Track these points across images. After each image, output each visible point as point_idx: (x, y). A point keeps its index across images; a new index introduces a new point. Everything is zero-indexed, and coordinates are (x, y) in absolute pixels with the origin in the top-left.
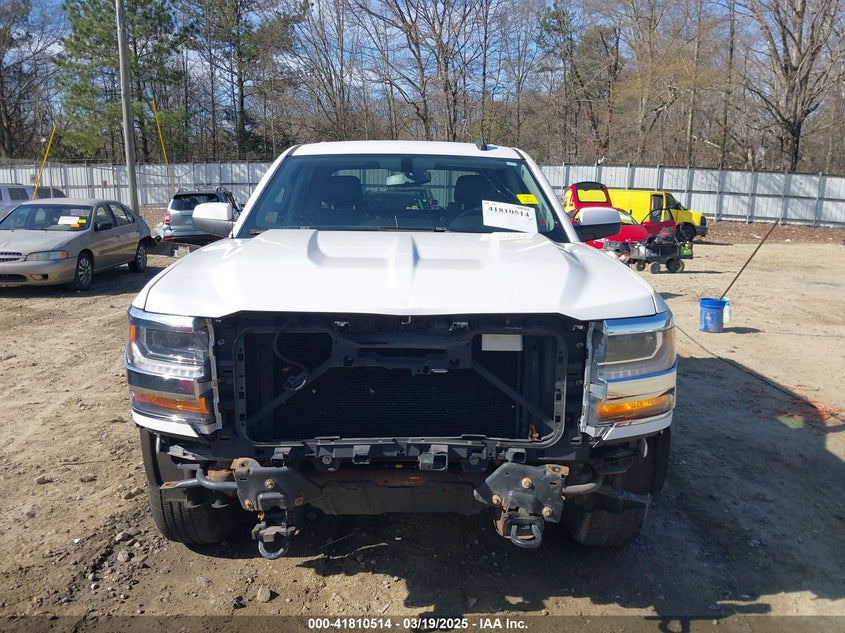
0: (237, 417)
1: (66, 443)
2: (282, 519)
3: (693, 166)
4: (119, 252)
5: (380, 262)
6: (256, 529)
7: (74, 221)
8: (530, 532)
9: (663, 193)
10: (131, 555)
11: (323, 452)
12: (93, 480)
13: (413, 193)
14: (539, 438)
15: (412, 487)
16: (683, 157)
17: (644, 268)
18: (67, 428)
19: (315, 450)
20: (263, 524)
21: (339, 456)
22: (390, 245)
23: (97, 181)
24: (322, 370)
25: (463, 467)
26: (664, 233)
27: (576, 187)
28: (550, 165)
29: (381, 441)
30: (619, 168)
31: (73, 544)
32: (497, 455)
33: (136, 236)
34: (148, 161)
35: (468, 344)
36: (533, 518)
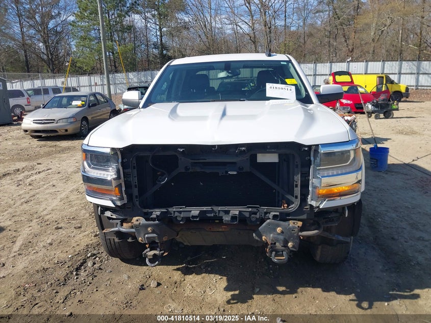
0: (134, 197)
1: (70, 210)
2: (158, 247)
3: (402, 60)
4: (100, 117)
5: (204, 118)
6: (145, 252)
7: (79, 103)
8: (282, 255)
9: (384, 75)
10: (94, 264)
11: (177, 214)
12: (80, 227)
13: (246, 81)
14: (288, 207)
15: (223, 232)
16: (398, 55)
17: (371, 116)
18: (71, 203)
19: (173, 213)
20: (149, 249)
21: (184, 216)
22: (211, 109)
23: (93, 83)
24: (175, 173)
25: (247, 221)
26: (382, 97)
27: (334, 75)
28: (322, 63)
29: (205, 208)
30: (359, 63)
31: (68, 258)
32: (265, 216)
33: (109, 109)
34: (117, 72)
35: (247, 159)
36: (283, 248)
